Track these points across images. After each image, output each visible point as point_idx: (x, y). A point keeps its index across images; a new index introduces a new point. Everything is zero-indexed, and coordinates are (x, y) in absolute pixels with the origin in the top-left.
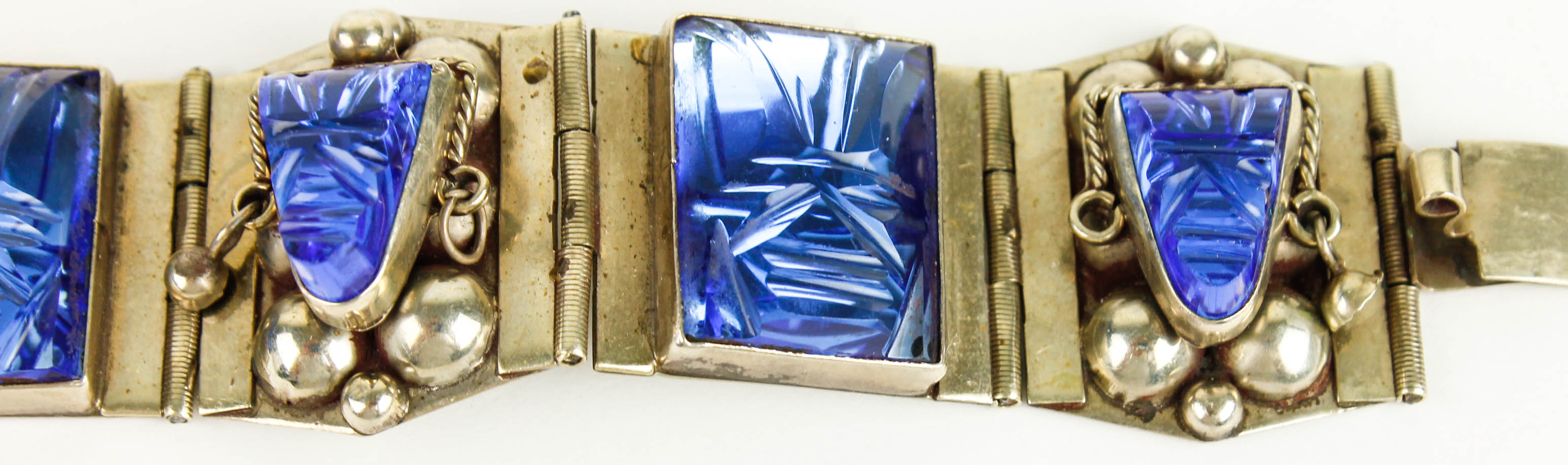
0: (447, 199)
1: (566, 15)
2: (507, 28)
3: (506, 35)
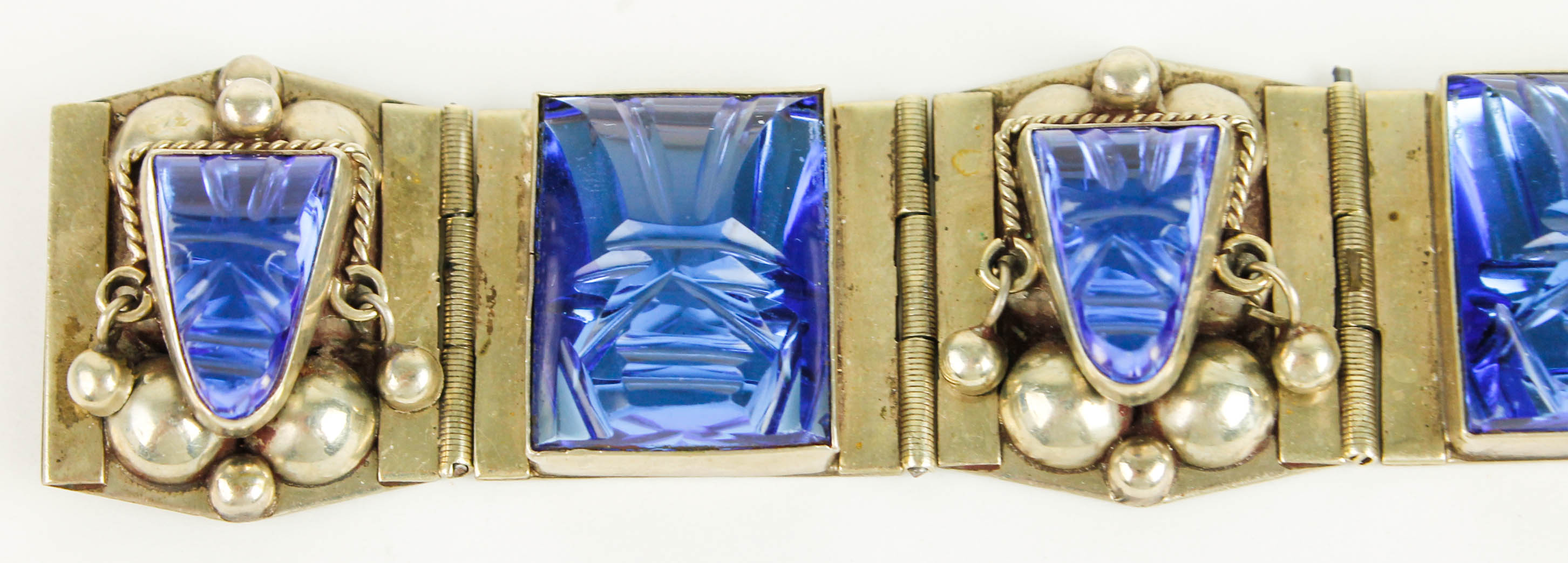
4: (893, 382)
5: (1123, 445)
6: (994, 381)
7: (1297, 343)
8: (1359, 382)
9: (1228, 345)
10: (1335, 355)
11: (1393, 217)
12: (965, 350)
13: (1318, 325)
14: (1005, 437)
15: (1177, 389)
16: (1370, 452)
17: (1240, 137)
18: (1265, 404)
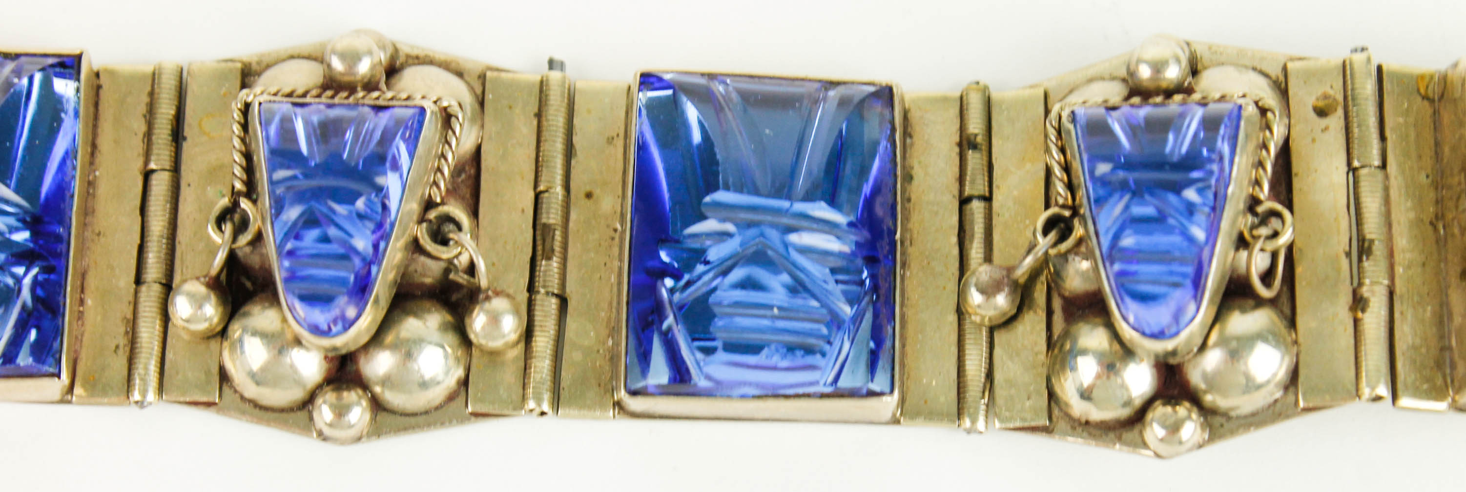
0: (1256, 238)
1: (1355, 51)
2: (1292, 59)
3: (1290, 66)
4: (128, 321)
5: (328, 388)
6: (218, 324)
7: (487, 305)
8: (543, 342)
9: (427, 304)
10: (520, 318)
11: (589, 195)
12: (191, 296)
13: (511, 291)
14: (224, 376)
15: (376, 339)
16: (546, 407)
17: (447, 118)
18: (458, 360)
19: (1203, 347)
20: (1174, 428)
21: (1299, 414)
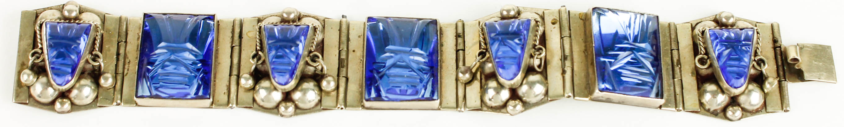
0: (535, 54)
1: (562, 7)
2: (545, 10)
3: (545, 11)
4: (228, 86)
5: (283, 102)
6: (252, 86)
7: (326, 79)
8: (342, 90)
9: (310, 79)
10: (335, 82)
11: (354, 51)
12: (245, 78)
13: (333, 76)
14: (254, 100)
15: (296, 89)
16: (343, 107)
17: (315, 29)
18: (318, 95)
19: (522, 84)
20: (515, 107)
21: (548, 102)
